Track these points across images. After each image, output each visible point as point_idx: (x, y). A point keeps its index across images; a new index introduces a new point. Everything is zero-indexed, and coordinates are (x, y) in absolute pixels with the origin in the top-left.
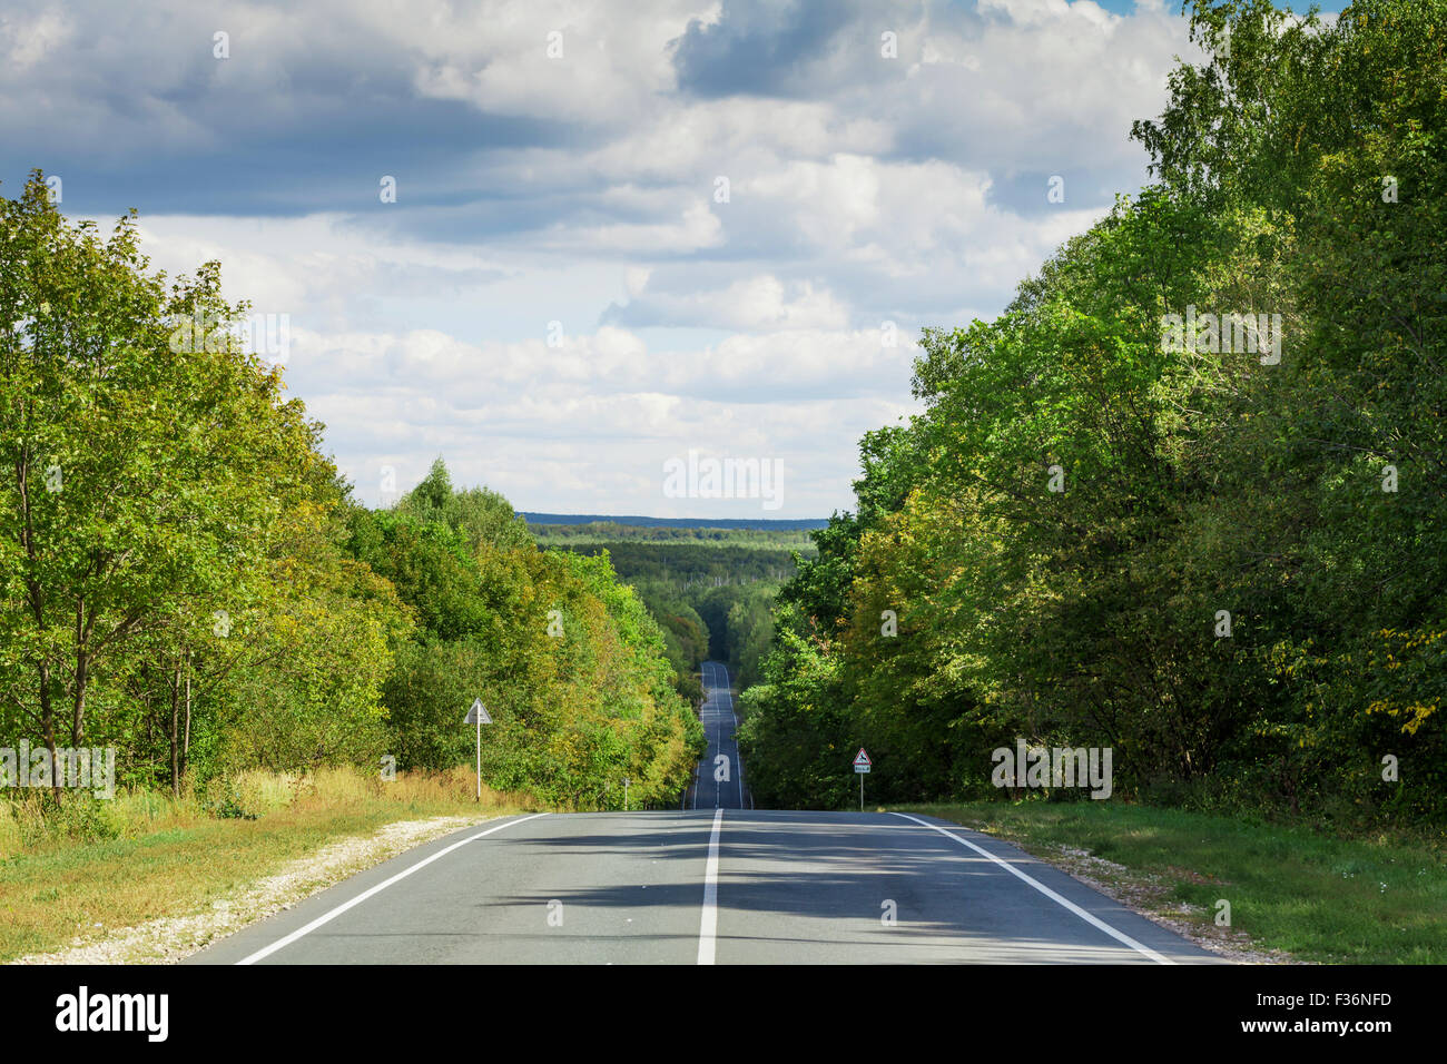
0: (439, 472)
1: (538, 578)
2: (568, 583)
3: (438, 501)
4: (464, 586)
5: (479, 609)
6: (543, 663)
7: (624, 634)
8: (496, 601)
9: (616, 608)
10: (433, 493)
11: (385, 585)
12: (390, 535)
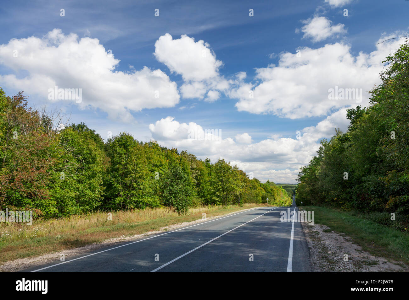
0: (268, 180)
1: (275, 188)
2: (278, 189)
3: (268, 183)
4: (269, 189)
5: (271, 191)
6: (276, 195)
7: (283, 192)
8: (272, 190)
9: (282, 191)
10: (268, 182)
11: (263, 189)
12: (263, 185)
